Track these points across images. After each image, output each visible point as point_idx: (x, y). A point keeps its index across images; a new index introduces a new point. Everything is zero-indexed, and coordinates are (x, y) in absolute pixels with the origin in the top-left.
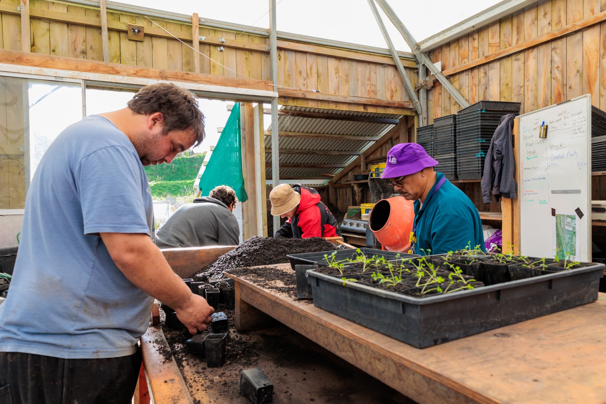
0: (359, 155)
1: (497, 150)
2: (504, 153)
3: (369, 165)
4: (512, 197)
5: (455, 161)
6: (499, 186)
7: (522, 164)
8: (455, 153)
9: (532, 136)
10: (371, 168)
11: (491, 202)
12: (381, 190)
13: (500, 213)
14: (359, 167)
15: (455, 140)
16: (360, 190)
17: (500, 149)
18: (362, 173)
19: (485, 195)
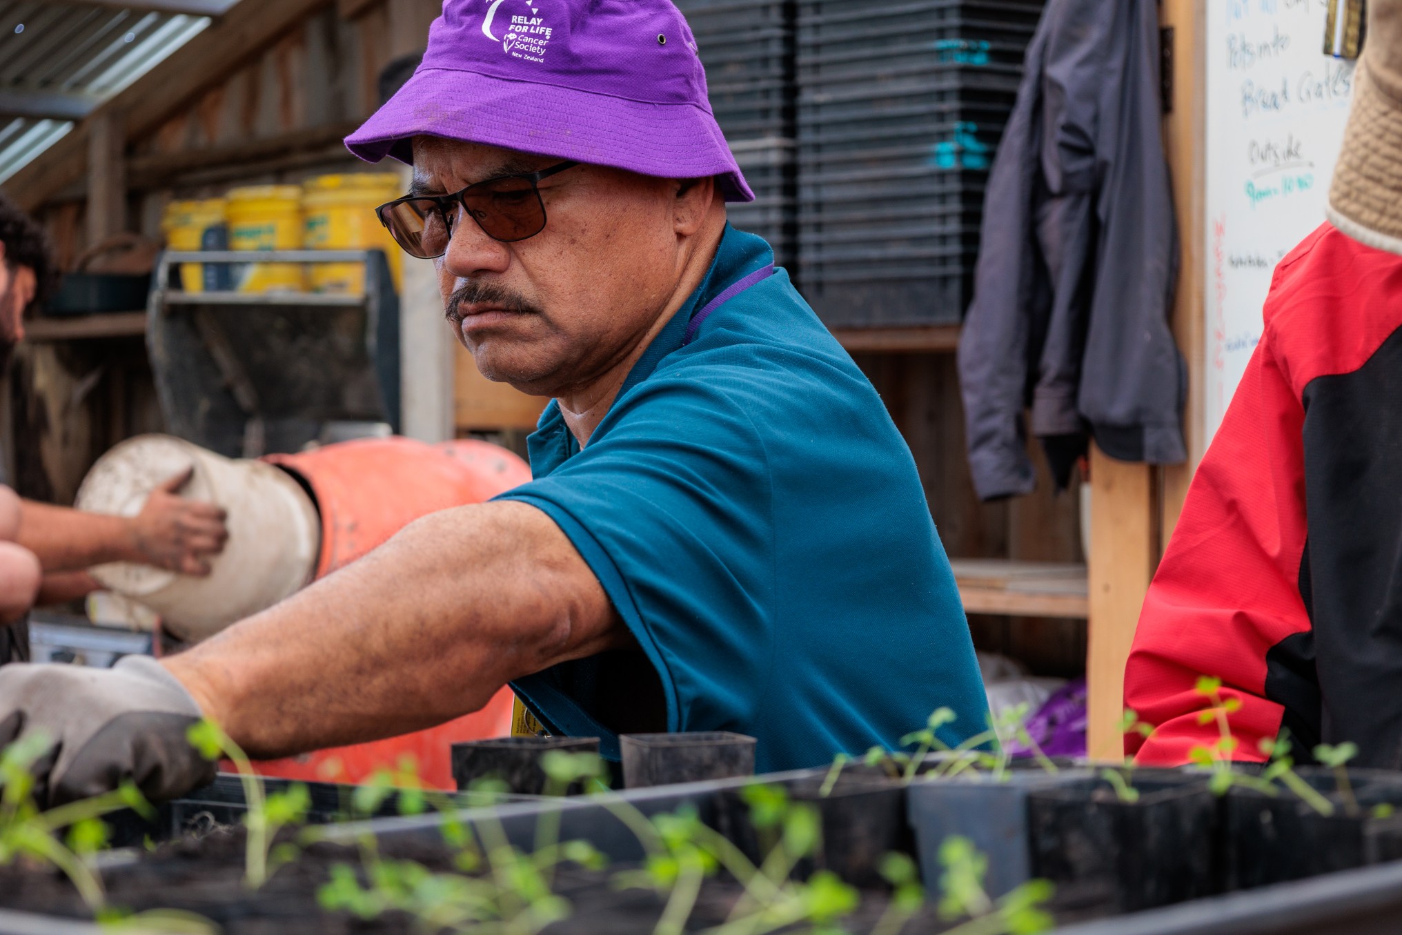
0: (77, 122)
1: (1070, 128)
2: (1106, 150)
3: (151, 205)
4: (1158, 452)
5: (790, 190)
6: (1072, 377)
7: (1220, 230)
8: (790, 130)
9: (1280, 41)
10: (168, 223)
11: (1026, 487)
12: (245, 397)
13: (1071, 569)
14: (70, 213)
15: (790, 42)
16: (81, 389)
17: (1083, 118)
18: (98, 265)
19: (984, 439)
